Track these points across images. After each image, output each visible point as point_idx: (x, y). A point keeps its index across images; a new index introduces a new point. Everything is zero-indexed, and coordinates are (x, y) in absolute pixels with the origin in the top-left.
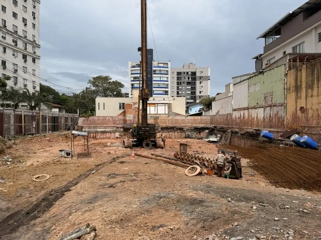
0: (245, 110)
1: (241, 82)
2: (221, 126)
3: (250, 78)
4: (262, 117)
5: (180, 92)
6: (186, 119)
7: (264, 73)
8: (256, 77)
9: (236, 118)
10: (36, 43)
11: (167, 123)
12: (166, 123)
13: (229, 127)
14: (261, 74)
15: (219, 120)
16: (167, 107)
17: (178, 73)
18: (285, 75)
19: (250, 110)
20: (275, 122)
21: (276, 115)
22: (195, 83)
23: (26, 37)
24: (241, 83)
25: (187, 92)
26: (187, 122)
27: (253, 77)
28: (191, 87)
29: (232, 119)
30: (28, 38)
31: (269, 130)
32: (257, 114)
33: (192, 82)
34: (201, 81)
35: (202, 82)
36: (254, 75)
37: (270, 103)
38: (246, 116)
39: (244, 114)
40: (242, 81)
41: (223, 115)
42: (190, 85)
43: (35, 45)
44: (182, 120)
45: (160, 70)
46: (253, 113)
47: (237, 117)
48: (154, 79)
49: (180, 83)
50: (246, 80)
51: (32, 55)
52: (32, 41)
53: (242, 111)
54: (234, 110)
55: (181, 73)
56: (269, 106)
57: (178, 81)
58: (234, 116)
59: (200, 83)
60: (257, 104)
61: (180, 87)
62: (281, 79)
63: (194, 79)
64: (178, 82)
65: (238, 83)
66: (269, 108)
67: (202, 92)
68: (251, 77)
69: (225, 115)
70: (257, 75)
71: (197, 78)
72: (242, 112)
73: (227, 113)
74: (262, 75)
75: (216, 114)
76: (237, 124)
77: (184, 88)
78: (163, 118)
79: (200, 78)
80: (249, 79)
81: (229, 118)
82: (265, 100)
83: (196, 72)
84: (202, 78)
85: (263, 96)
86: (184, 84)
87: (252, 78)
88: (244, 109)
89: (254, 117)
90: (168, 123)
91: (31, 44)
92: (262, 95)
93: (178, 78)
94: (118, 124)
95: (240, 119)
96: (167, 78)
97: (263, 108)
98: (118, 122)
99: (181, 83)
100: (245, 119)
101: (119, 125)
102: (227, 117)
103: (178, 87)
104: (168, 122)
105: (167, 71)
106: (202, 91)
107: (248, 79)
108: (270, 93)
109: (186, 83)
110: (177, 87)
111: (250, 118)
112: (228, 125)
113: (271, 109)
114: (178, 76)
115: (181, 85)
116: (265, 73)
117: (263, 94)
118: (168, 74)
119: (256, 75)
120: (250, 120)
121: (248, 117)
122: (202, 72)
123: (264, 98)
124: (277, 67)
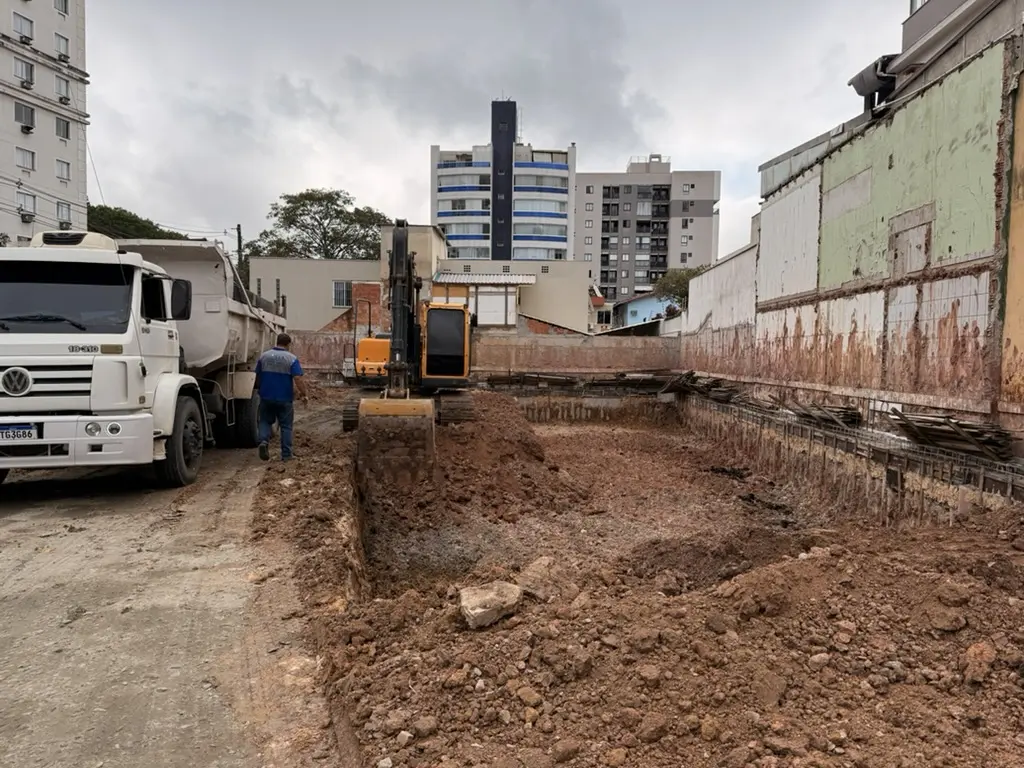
0: (804, 308)
1: (793, 178)
2: (714, 375)
3: (828, 154)
4: (877, 336)
5: (613, 257)
6: (588, 345)
7: (892, 117)
8: (857, 142)
9: (766, 341)
10: (70, 64)
11: (513, 363)
12: (508, 363)
13: (742, 380)
14: (879, 124)
15: (710, 350)
16: (512, 299)
17: (609, 188)
18: (1005, 98)
19: (823, 305)
20: (936, 361)
21: (943, 322)
22: (665, 224)
23: (25, 41)
24: (792, 184)
25: (638, 257)
26: (588, 360)
27: (843, 144)
28: (653, 240)
29: (752, 346)
30: (35, 44)
31: (906, 398)
32: (854, 322)
33: (657, 223)
34: (689, 218)
35: (692, 221)
36: (845, 137)
37: (915, 262)
38: (808, 329)
39: (799, 321)
40: (798, 176)
41: (723, 330)
42: (648, 231)
43: (65, 71)
44: (573, 351)
45: (540, 177)
46: (839, 316)
47: (772, 337)
48: (517, 207)
49: (612, 225)
50: (810, 167)
51: (54, 109)
52: (56, 57)
53: (792, 309)
54: (762, 309)
55: (617, 189)
56: (911, 280)
57: (607, 219)
58: (759, 335)
59: (685, 225)
60: (857, 272)
61: (613, 240)
62: (980, 126)
63: (663, 211)
64: (608, 222)
65: (780, 188)
66: (909, 291)
67: (688, 259)
68: (832, 152)
69: (729, 329)
70: (862, 133)
71: (672, 209)
72: (791, 314)
73: (735, 323)
74: (883, 127)
75: (701, 327)
76: (769, 368)
77: (626, 241)
78: (495, 342)
79: (686, 206)
80: (826, 160)
81: (742, 344)
82: (893, 252)
83: (670, 185)
84: (691, 208)
85: (883, 231)
86: (626, 230)
87: (837, 152)
88: (801, 301)
89: (840, 337)
90: (517, 360)
91: (48, 67)
92: (880, 224)
93: (607, 209)
94: (325, 362)
95: (781, 347)
96: (563, 204)
97: (882, 293)
98: (323, 354)
99: (616, 223)
100: (802, 347)
101: (328, 367)
102: (735, 340)
103: (608, 239)
104: (517, 356)
105: (565, 180)
106: (690, 255)
107: (820, 161)
108: (921, 211)
109: (634, 226)
110: (603, 239)
111: (823, 342)
112: (736, 372)
113: (920, 291)
114: (608, 201)
115: (616, 230)
116: (897, 116)
117: (886, 220)
118: (565, 192)
119: (858, 134)
120: (823, 349)
121: (816, 335)
122: (693, 186)
123: (891, 239)
124: (961, 68)
